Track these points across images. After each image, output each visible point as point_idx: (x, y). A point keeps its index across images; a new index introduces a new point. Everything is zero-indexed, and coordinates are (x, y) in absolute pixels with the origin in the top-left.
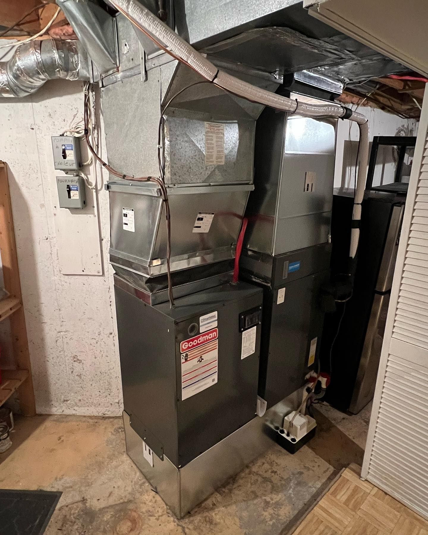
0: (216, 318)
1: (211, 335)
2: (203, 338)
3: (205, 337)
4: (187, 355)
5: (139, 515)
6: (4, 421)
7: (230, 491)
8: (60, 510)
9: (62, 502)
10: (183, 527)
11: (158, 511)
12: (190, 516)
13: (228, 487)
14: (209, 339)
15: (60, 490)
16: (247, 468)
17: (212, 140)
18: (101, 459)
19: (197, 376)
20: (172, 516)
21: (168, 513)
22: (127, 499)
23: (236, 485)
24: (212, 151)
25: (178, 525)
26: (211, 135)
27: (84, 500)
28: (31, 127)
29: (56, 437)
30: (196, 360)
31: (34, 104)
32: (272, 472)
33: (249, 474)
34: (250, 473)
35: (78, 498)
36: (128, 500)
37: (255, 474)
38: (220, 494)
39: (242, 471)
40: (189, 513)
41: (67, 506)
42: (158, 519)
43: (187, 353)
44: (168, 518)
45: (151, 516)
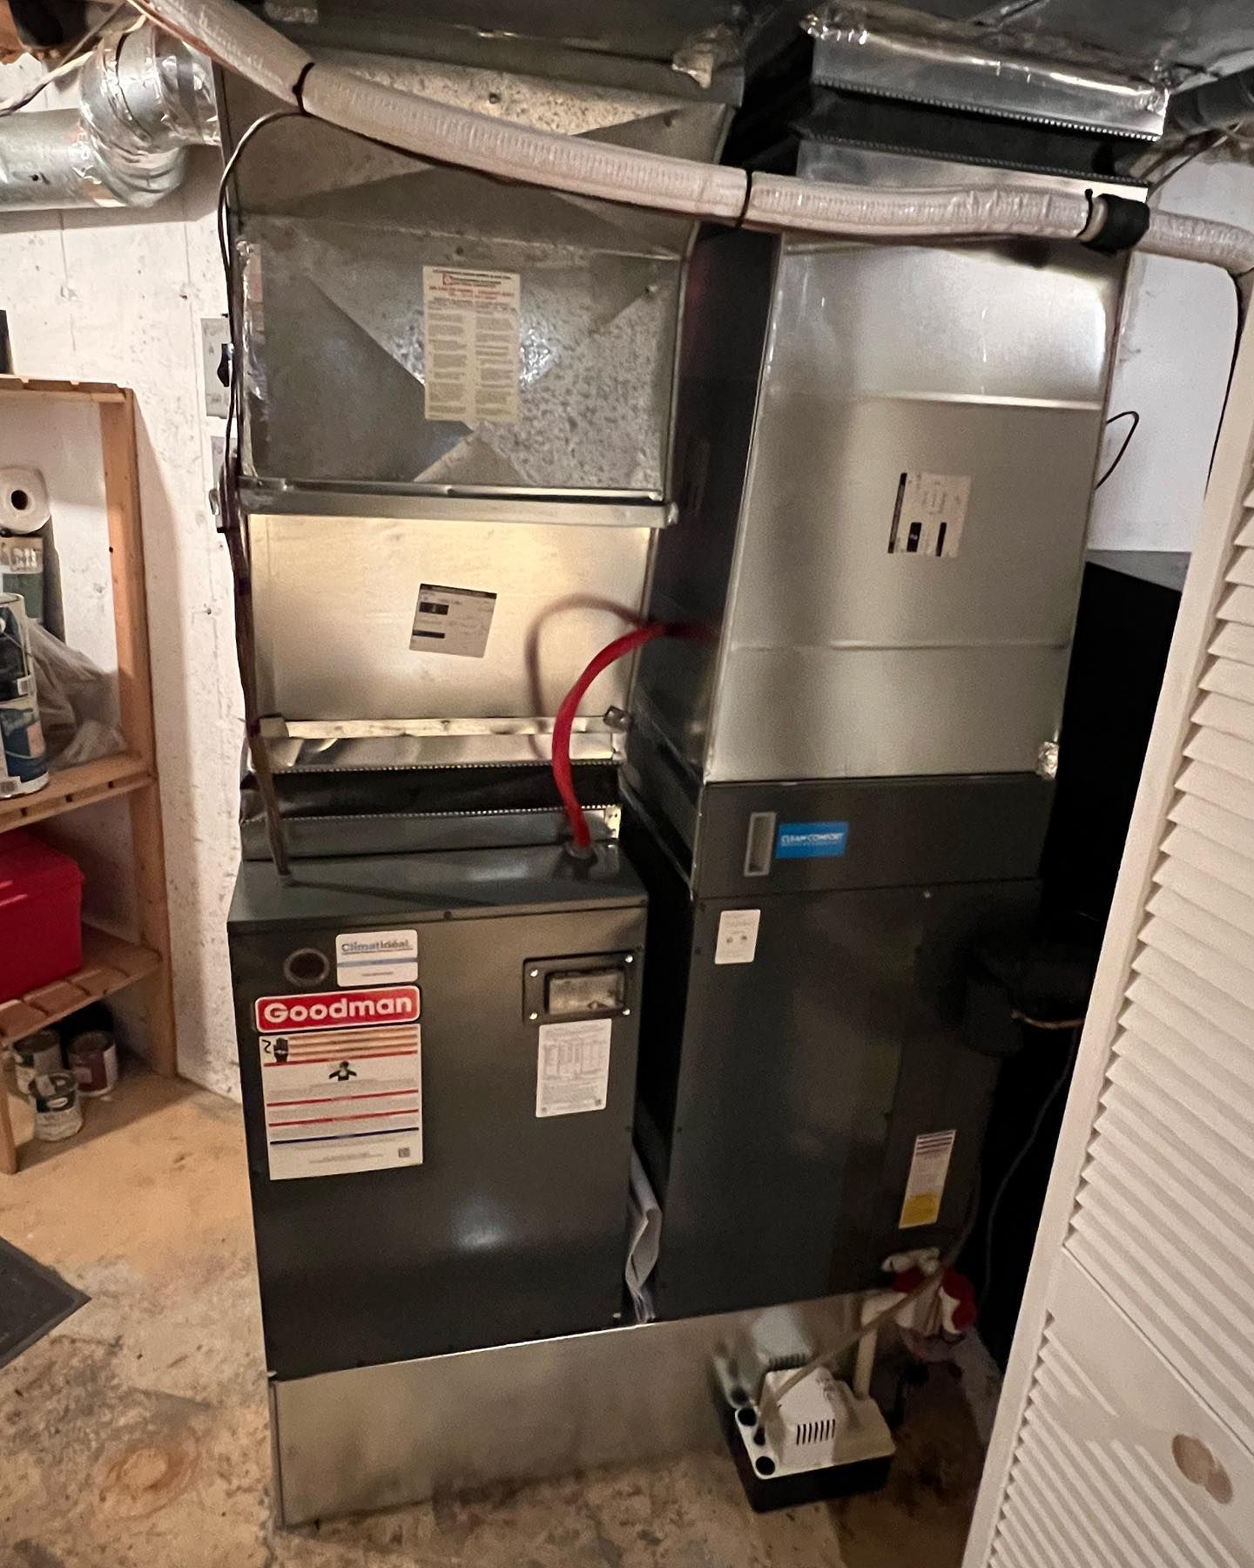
0: (414, 953)
1: (390, 1002)
2: (352, 1005)
3: (361, 1005)
4: (281, 1045)
5: (199, 1455)
6: (86, 1066)
7: (476, 1522)
8: (53, 1342)
9: (70, 1325)
10: (272, 1554)
11: (247, 1472)
12: (314, 1535)
13: (476, 1509)
14: (378, 1016)
15: (89, 1293)
16: (577, 1478)
17: (459, 331)
18: (227, 1255)
19: (330, 1120)
20: (270, 1508)
21: (266, 1493)
22: (205, 1394)
23: (502, 1515)
24: (460, 370)
25: (265, 1542)
26: (455, 312)
27: (115, 1346)
28: (182, 291)
29: (175, 1150)
30: (325, 1069)
31: (189, 224)
32: (644, 1535)
33: (568, 1502)
34: (570, 1501)
35: (108, 1334)
36: (204, 1399)
37: (584, 1512)
38: (438, 1517)
39: (555, 1479)
40: (317, 1523)
41: (73, 1341)
42: (229, 1494)
43: (285, 1037)
44: (256, 1509)
45: (222, 1476)
